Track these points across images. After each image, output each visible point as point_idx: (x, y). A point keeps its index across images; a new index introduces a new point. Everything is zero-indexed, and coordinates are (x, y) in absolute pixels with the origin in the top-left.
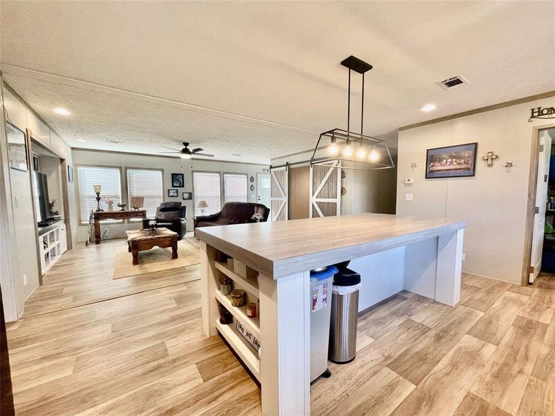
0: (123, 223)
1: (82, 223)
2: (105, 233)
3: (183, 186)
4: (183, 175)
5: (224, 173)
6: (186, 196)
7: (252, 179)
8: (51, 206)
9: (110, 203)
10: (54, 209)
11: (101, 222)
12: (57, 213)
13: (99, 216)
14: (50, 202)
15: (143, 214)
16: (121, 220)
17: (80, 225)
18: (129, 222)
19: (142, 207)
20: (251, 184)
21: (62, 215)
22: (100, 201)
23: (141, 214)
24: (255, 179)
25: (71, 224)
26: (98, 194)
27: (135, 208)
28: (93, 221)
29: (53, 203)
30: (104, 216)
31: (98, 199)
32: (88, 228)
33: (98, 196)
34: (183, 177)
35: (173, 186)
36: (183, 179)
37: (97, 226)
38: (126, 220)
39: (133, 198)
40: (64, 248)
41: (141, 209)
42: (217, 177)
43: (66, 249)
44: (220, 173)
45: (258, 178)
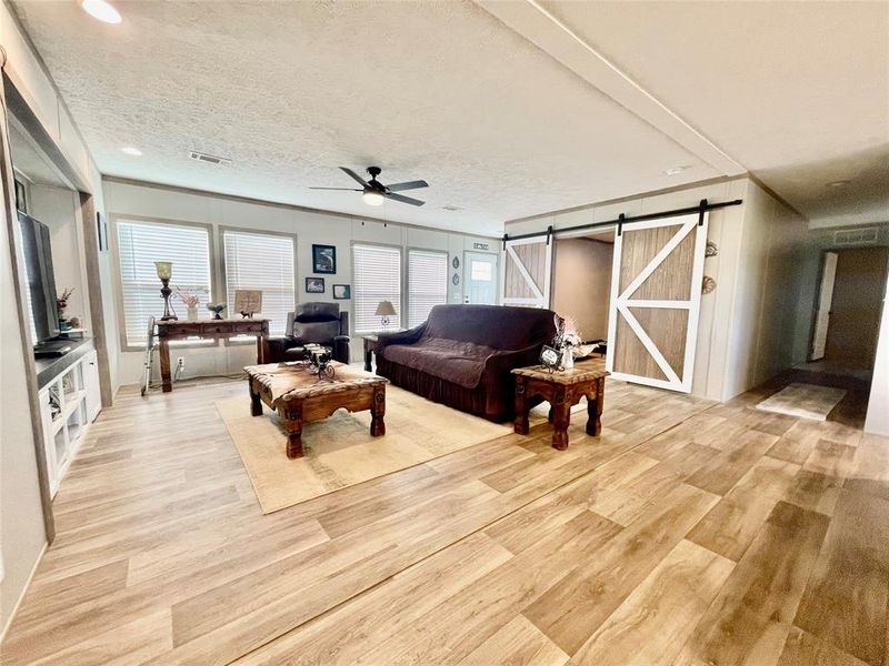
0: (216, 345)
1: (129, 344)
2: (178, 369)
3: (334, 272)
4: (334, 248)
5: (409, 249)
6: (340, 291)
7: (456, 263)
8: (61, 305)
9: (193, 302)
10: (68, 314)
11: (171, 343)
12: (73, 323)
13: (169, 330)
14: (59, 296)
15: (262, 327)
16: (212, 341)
17: (125, 348)
18: (228, 344)
19: (259, 311)
20: (453, 270)
21: (86, 327)
22: (171, 297)
23: (258, 327)
24: (461, 263)
25: (108, 347)
26: (165, 281)
27: (245, 315)
28: (156, 341)
29: (65, 298)
30: (180, 330)
31: (166, 293)
32: (144, 357)
33: (166, 285)
34: (334, 252)
35: (315, 271)
36: (334, 258)
37: (164, 351)
38: (221, 341)
39: (239, 293)
40: (95, 406)
41: (256, 317)
42: (394, 257)
43: (99, 406)
44: (401, 248)
45: (467, 261)
